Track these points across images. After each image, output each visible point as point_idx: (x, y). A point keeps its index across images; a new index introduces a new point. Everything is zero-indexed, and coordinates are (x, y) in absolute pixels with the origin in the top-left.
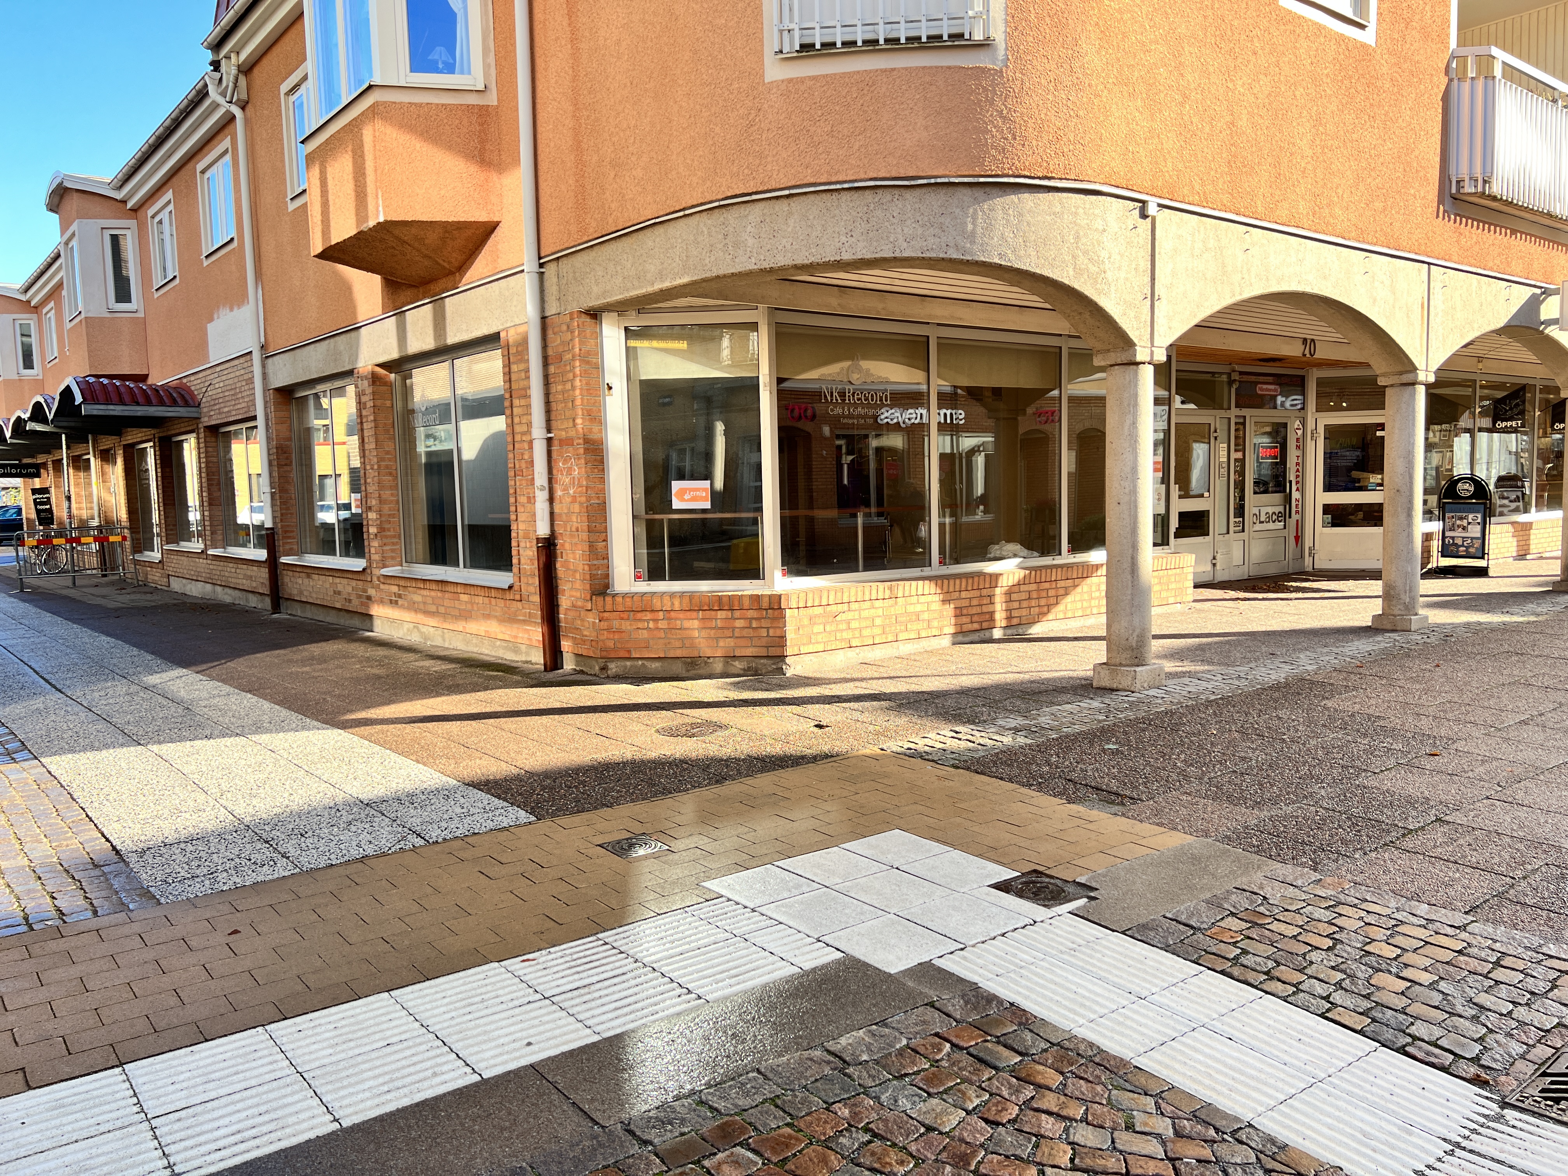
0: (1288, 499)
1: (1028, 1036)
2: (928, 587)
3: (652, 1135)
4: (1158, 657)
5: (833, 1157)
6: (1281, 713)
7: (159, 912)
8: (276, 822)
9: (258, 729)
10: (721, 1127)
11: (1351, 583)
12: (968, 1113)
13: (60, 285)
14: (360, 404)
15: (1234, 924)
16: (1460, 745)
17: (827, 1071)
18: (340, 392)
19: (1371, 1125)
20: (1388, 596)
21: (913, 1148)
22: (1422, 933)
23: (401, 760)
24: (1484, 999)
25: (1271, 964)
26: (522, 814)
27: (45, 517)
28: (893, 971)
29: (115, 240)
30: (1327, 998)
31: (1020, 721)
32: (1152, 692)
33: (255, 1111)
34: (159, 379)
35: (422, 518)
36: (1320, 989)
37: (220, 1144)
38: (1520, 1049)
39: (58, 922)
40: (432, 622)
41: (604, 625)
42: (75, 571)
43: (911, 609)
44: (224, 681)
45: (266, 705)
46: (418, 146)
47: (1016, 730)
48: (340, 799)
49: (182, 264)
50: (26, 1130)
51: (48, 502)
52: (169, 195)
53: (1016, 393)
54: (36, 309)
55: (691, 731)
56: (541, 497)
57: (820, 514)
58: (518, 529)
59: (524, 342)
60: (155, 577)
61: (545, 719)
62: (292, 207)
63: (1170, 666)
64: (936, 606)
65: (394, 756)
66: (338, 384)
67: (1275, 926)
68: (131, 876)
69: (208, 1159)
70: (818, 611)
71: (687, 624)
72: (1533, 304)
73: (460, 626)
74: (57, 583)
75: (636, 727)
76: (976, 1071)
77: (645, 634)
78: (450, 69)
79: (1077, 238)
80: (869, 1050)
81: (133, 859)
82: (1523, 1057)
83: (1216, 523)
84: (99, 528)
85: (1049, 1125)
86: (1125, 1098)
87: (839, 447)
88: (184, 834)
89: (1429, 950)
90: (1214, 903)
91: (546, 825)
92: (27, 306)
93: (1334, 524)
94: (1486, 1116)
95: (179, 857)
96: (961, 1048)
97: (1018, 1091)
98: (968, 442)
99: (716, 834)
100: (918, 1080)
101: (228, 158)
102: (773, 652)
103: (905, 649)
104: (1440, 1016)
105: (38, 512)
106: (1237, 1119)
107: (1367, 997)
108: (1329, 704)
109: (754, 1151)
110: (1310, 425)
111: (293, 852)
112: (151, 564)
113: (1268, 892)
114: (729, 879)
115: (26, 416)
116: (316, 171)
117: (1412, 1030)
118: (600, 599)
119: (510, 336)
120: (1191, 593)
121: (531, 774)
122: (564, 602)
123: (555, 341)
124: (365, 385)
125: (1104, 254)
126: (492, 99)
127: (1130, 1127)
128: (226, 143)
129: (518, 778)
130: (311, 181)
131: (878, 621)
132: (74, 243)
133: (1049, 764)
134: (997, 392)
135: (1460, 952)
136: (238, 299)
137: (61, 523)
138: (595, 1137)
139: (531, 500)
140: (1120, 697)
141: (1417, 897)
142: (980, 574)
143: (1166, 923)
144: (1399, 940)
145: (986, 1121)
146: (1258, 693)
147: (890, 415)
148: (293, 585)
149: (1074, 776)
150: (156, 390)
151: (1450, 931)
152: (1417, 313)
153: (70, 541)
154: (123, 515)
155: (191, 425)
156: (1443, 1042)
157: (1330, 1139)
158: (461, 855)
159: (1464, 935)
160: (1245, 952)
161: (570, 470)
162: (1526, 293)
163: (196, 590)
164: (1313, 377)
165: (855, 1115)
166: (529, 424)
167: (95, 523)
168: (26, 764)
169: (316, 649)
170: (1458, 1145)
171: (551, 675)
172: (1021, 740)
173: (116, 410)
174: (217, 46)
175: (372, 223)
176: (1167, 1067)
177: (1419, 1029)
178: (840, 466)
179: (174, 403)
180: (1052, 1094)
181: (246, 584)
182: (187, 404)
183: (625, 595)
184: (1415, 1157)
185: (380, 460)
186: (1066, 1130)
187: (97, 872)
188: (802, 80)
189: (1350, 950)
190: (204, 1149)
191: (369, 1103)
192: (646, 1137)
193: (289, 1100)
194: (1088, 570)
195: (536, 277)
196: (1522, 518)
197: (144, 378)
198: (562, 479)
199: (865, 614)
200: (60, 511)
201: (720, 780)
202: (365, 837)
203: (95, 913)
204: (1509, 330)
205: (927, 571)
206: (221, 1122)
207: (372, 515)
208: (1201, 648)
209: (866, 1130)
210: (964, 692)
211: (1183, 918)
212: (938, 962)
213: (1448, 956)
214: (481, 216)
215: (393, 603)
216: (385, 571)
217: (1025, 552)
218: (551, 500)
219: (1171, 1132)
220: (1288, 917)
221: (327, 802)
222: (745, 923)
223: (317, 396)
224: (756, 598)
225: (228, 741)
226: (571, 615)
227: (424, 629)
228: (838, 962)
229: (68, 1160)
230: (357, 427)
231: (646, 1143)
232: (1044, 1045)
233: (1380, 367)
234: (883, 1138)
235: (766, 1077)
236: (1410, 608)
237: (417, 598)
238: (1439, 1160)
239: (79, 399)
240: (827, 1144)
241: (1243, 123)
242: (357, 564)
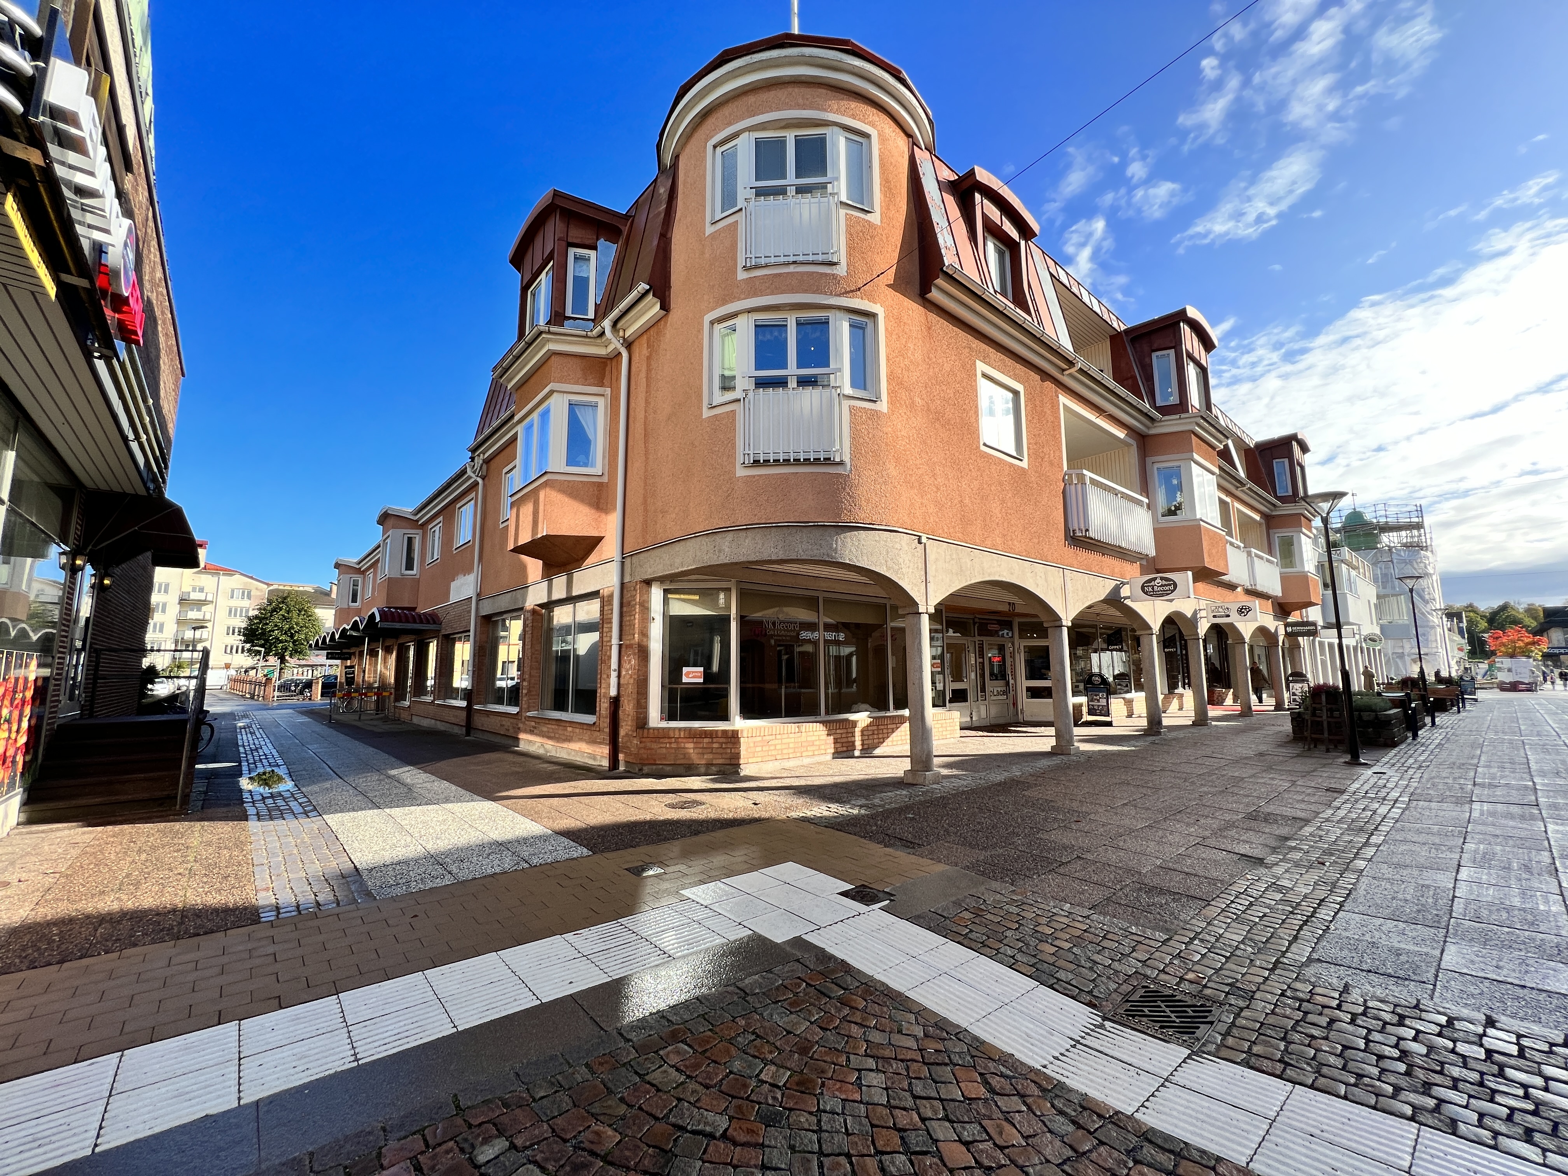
0: (1008, 684)
1: (849, 978)
2: (819, 726)
3: (633, 1036)
4: (940, 767)
5: (733, 1048)
6: (1001, 798)
7: (374, 904)
8: (448, 854)
9: (447, 800)
10: (672, 1032)
11: (1043, 728)
12: (812, 1023)
13: (378, 560)
14: (525, 625)
15: (967, 915)
16: (1092, 816)
17: (735, 998)
18: (517, 618)
19: (1031, 1030)
20: (1058, 736)
21: (778, 1044)
22: (1066, 920)
23: (522, 819)
24: (1097, 958)
25: (985, 938)
26: (585, 850)
27: (350, 681)
28: (779, 941)
29: (410, 540)
30: (1013, 957)
31: (862, 801)
32: (935, 786)
33: (410, 1021)
34: (423, 610)
35: (551, 685)
36: (1009, 952)
37: (387, 1041)
38: (1115, 986)
39: (316, 910)
40: (550, 742)
41: (642, 745)
42: (361, 712)
43: (809, 739)
44: (432, 774)
45: (454, 787)
46: (566, 499)
47: (861, 806)
48: (485, 841)
49: (442, 553)
50: (274, 1033)
51: (353, 672)
52: (441, 518)
53: (867, 625)
54: (363, 573)
55: (682, 806)
56: (614, 675)
57: (768, 686)
58: (601, 691)
59: (611, 596)
60: (405, 716)
61: (606, 797)
62: (501, 526)
63: (945, 772)
64: (824, 737)
65: (519, 817)
66: (515, 614)
67: (989, 916)
68: (362, 883)
69: (378, 1050)
70: (759, 739)
71: (687, 745)
72: (1117, 589)
73: (565, 745)
74: (351, 718)
75: (654, 803)
76: (818, 999)
77: (664, 751)
78: (586, 465)
79: (888, 552)
80: (761, 987)
81: (365, 875)
82: (1115, 991)
83: (971, 695)
84: (378, 688)
85: (855, 1030)
86: (898, 1015)
87: (780, 651)
88: (396, 860)
89: (1069, 930)
90: (958, 903)
91: (597, 857)
92: (358, 571)
93: (1033, 697)
94: (1094, 1025)
95: (391, 873)
96: (811, 986)
97: (840, 1010)
98: (846, 650)
99: (690, 863)
100: (785, 1004)
101: (473, 502)
102: (733, 762)
103: (806, 761)
104: (1073, 967)
105: (347, 678)
106: (958, 1026)
107: (1034, 956)
108: (1026, 793)
109: (689, 1045)
110: (1017, 646)
111: (455, 871)
112: (403, 708)
113: (986, 897)
114: (694, 889)
115: (348, 627)
116: (515, 510)
117: (1058, 975)
118: (641, 731)
119: (605, 592)
120: (959, 733)
121: (593, 828)
122: (622, 732)
123: (627, 595)
124: (528, 615)
125: (901, 560)
126: (605, 479)
127: (900, 1032)
128: (473, 495)
129: (586, 830)
130: (511, 514)
131: (791, 745)
132: (388, 541)
133: (876, 825)
134: (857, 626)
135: (1085, 931)
136: (468, 570)
137: (358, 685)
138: (600, 1037)
139: (609, 676)
140: (917, 789)
141: (1064, 900)
142: (847, 720)
143: (930, 914)
144: (1054, 924)
145: (821, 1028)
146: (989, 788)
147: (805, 635)
148: (479, 722)
149: (889, 832)
150: (419, 615)
151: (1080, 919)
152: (1059, 593)
153: (361, 695)
154: (393, 681)
155: (435, 634)
156: (1074, 982)
157: (1009, 1038)
158: (549, 873)
159: (1088, 921)
160: (971, 931)
161: (630, 661)
162: (1113, 584)
163: (426, 723)
164: (1016, 621)
165: (748, 1024)
166: (611, 637)
167: (376, 685)
168: (314, 819)
169: (486, 756)
170: (1078, 1042)
171: (611, 774)
172: (863, 812)
173: (397, 625)
174: (474, 450)
175: (539, 536)
176: (924, 997)
177: (1061, 975)
178: (780, 661)
179: (428, 622)
180: (858, 1013)
181: (453, 720)
182: (435, 623)
183: (654, 729)
184: (1054, 1049)
185: (533, 654)
186: (865, 1033)
187: (344, 881)
188: (754, 476)
189: (1028, 929)
190: (376, 1044)
191: (475, 1017)
192: (629, 1037)
193: (431, 1014)
194: (901, 720)
195: (619, 564)
196: (1128, 696)
197: (414, 609)
198: (626, 666)
199: (784, 741)
200: (358, 679)
201: (697, 833)
202: (496, 862)
203: (338, 904)
204: (1106, 601)
205: (819, 719)
206: (390, 1028)
207: (525, 684)
208: (962, 762)
209: (753, 1033)
210: (836, 785)
211: (940, 912)
212: (804, 937)
213: (1079, 933)
214: (595, 533)
215: (531, 732)
216: (529, 714)
217: (871, 708)
218: (619, 676)
219: (922, 1034)
220: (996, 911)
221: (478, 842)
222: (701, 914)
223: (504, 620)
224: (725, 732)
225: (430, 807)
226: (626, 739)
227: (547, 746)
228: (749, 936)
229: (295, 1051)
230: (523, 637)
231: (629, 1040)
232: (857, 984)
233: (1043, 617)
234: (762, 1038)
235: (701, 1002)
236: (1070, 742)
237: (545, 729)
238: (1067, 1050)
239: (378, 619)
240: (731, 1041)
241: (967, 501)
242: (514, 710)
